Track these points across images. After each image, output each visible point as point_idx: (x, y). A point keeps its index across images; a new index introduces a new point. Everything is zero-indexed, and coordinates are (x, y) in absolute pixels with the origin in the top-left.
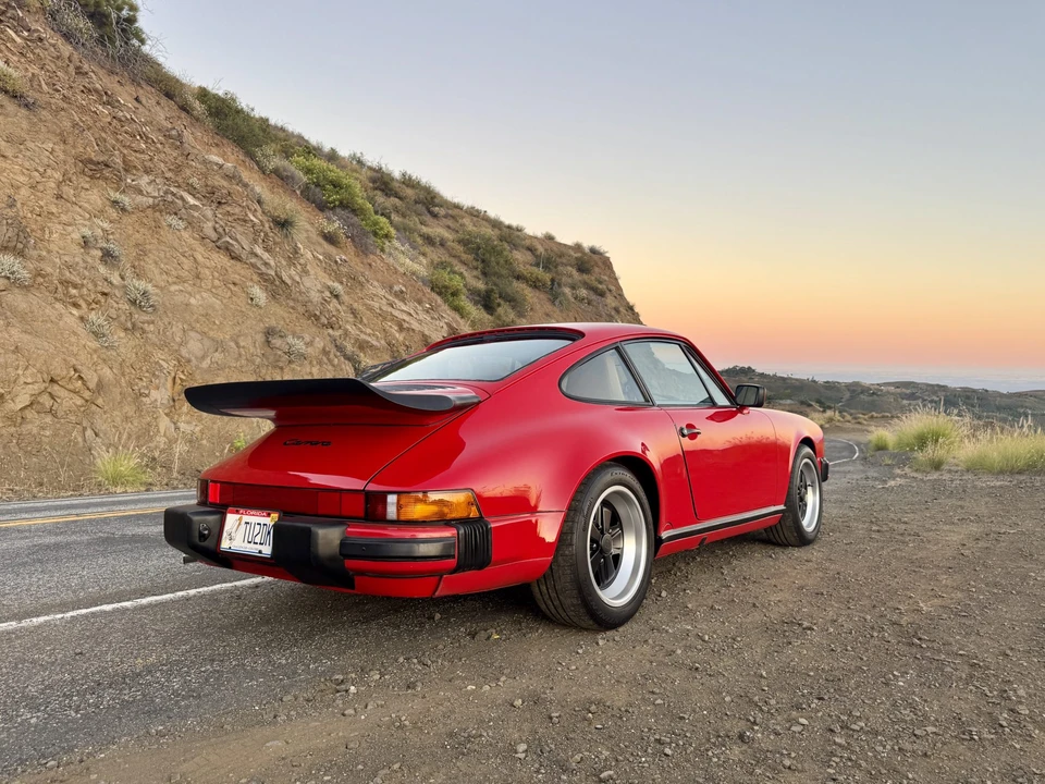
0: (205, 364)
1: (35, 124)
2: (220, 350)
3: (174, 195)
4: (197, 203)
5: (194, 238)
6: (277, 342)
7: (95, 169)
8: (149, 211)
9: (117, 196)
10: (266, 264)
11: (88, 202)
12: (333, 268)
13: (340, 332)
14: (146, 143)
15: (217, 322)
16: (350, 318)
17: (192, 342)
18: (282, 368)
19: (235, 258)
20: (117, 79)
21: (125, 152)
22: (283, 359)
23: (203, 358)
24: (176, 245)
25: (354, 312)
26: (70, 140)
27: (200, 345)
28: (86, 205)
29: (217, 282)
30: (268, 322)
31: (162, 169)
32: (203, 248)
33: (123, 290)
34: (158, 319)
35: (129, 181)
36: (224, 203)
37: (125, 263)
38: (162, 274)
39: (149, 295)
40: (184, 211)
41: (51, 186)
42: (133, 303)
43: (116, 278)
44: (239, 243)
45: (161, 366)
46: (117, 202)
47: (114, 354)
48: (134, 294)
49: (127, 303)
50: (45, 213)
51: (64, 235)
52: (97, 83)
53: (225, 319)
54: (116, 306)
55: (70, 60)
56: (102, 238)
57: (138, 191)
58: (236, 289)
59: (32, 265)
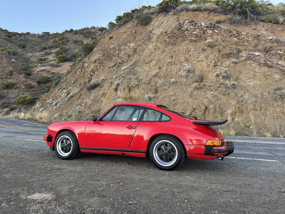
0: (248, 102)
1: (212, 51)
2: (254, 97)
3: (251, 54)
4: (261, 54)
5: (256, 65)
6: (277, 92)
7: (229, 56)
8: (244, 61)
9: (233, 60)
10: (283, 66)
11: (225, 64)
14: (248, 42)
15: (257, 89)
17: (246, 96)
18: (277, 101)
19: (271, 67)
20: (249, 26)
21: (240, 47)
22: (277, 98)
23: (249, 100)
24: (250, 68)
26: (222, 51)
27: (248, 96)
28: (224, 65)
29: (261, 76)
30: (279, 86)
31: (249, 48)
32: (259, 67)
33: (227, 85)
34: (235, 91)
35: (240, 55)
36: (269, 51)
37: (233, 77)
38: (245, 77)
39: (234, 85)
40: (254, 58)
41: (212, 64)
42: (229, 88)
43: (227, 82)
44: (271, 62)
45: (231, 103)
46: (233, 62)
47: (219, 101)
48: (229, 85)
49: (226, 88)
50: (208, 71)
51: (212, 75)
52: (234, 32)
53: (260, 87)
54: (221, 89)
55: (227, 30)
56: (224, 73)
57: (242, 57)
58: (269, 77)
59: (202, 84)
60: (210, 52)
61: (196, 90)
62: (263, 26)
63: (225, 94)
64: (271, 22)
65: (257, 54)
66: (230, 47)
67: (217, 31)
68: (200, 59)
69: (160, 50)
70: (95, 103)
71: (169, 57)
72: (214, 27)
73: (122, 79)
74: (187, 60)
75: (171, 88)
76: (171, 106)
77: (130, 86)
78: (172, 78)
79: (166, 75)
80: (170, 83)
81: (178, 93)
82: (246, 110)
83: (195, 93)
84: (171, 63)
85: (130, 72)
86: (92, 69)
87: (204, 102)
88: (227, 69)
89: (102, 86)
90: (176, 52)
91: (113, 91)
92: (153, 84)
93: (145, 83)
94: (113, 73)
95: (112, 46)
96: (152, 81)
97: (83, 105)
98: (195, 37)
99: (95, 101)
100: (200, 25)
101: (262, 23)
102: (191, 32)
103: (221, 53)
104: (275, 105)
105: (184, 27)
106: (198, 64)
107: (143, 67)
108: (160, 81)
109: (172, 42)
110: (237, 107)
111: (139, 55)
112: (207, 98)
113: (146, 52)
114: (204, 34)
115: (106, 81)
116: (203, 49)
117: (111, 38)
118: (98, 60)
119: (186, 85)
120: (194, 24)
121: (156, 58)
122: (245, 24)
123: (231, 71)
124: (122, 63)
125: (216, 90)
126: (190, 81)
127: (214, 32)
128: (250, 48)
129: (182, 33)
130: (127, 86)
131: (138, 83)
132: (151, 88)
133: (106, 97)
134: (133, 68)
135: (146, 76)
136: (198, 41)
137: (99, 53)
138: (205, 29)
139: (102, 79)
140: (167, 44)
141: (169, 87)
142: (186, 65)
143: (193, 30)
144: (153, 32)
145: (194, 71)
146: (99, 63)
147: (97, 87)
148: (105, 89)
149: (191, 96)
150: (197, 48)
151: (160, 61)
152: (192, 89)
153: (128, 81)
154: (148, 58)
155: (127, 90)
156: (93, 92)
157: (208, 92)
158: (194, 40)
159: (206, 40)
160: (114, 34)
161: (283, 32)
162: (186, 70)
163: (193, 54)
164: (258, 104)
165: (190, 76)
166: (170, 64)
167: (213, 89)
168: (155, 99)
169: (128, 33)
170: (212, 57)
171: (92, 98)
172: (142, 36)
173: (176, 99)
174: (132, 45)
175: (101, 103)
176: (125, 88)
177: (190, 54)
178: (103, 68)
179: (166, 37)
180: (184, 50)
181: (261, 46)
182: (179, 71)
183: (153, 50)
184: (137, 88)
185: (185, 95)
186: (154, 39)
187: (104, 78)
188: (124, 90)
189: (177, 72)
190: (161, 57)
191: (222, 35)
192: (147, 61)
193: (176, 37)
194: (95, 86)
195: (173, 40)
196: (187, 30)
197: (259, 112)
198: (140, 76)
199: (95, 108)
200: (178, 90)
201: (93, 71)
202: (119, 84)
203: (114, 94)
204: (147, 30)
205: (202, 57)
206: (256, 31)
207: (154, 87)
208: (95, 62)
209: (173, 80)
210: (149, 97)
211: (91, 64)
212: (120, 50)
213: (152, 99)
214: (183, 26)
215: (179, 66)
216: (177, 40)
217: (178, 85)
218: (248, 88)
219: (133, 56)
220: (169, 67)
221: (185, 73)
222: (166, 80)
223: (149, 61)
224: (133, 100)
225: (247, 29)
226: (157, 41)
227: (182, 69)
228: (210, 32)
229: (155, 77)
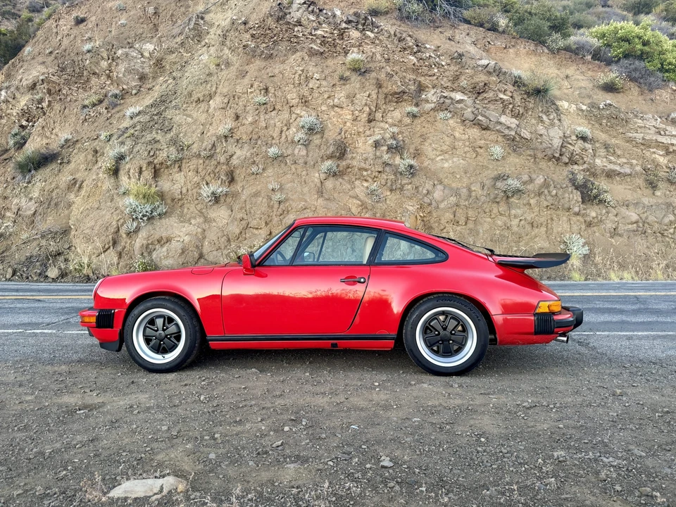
0: (442, 206)
1: (363, 83)
2: (453, 195)
3: (445, 97)
4: (465, 98)
5: (457, 123)
7: (399, 97)
8: (431, 113)
9: (409, 109)
10: (508, 128)
11: (392, 118)
12: (594, 114)
13: (585, 166)
14: (438, 68)
15: (458, 176)
16: (602, 152)
17: (437, 192)
19: (486, 129)
20: (440, 30)
21: (422, 79)
22: (499, 196)
23: (443, 201)
24: (444, 129)
25: (607, 147)
26: (385, 85)
27: (442, 193)
28: (391, 121)
29: (467, 149)
30: (501, 170)
31: (443, 83)
32: (462, 128)
33: (397, 167)
34: (415, 180)
35: (423, 96)
36: (482, 92)
37: (408, 149)
38: (433, 150)
39: (411, 167)
40: (451, 106)
41: (364, 117)
42: (401, 174)
43: (398, 160)
44: (487, 118)
45: (408, 210)
46: (409, 113)
47: (381, 205)
48: (402, 168)
49: (395, 174)
50: (356, 133)
51: (365, 143)
52: (410, 42)
53: (466, 173)
54: (386, 177)
55: (395, 35)
56: (389, 138)
57: (427, 101)
58: (481, 151)
59: (344, 163)
60: (358, 86)
61: (332, 178)
62: (468, 34)
63: (394, 187)
64: (481, 25)
65: (458, 96)
66: (401, 76)
67: (372, 35)
68: (336, 100)
69: (233, 69)
70: (49, 210)
71: (260, 90)
72: (364, 24)
73: (129, 143)
74: (306, 102)
75: (270, 171)
76: (274, 217)
77: (156, 161)
78: (271, 146)
79: (256, 137)
80: (267, 157)
81: (289, 185)
82: (437, 224)
83: (329, 184)
84: (265, 106)
85: (152, 123)
86: (26, 108)
87: (350, 206)
88: (395, 130)
89: (65, 160)
90: (275, 78)
91: (105, 176)
92: (223, 159)
93: (200, 155)
94: (96, 124)
95: (88, 47)
96: (218, 151)
97: (8, 214)
98: (321, 44)
99: (49, 204)
100: (330, 14)
101: (466, 26)
102: (309, 31)
103: (384, 89)
104: (494, 211)
105: (292, 15)
106: (333, 113)
107: (188, 112)
108: (239, 153)
109: (263, 52)
110: (419, 218)
111: (174, 79)
112: (356, 197)
113: (193, 71)
114: (343, 39)
115: (78, 145)
116: (342, 76)
117: (80, 21)
118: (40, 82)
119: (306, 163)
120: (318, 11)
121: (224, 89)
122: (432, 24)
123: (405, 135)
124: (124, 95)
125: (374, 179)
126: (316, 155)
127: (364, 35)
128: (445, 82)
129: (286, 31)
130: (146, 161)
131: (180, 156)
132: (217, 170)
133: (83, 192)
134: (159, 114)
135: (199, 137)
136: (327, 54)
137: (44, 63)
138: (344, 25)
139: (63, 140)
140: (252, 54)
141: (263, 169)
142: (303, 113)
143: (314, 24)
144: (207, 17)
145: (322, 132)
146: (49, 92)
147: (52, 161)
148: (78, 170)
149: (320, 193)
150: (327, 72)
151: (236, 97)
152: (323, 176)
153: (149, 148)
154: (201, 87)
155: (148, 174)
156: (39, 177)
157: (357, 183)
158: (318, 51)
159: (346, 53)
160: (89, 11)
161: (505, 51)
162: (303, 127)
163: (318, 87)
164: (461, 211)
165: (315, 142)
166: (263, 107)
167: (368, 175)
168: (229, 200)
169: (132, 13)
170: (361, 98)
171: (35, 194)
172: (177, 25)
173: (286, 200)
174: (149, 47)
175: (68, 209)
176: (141, 168)
177: (311, 85)
178: (63, 107)
179: (248, 36)
180: (297, 76)
181: (465, 79)
182: (288, 129)
183: (213, 67)
184: (176, 169)
185: (306, 190)
186: (213, 36)
187: (70, 137)
188: (140, 172)
189: (282, 131)
190: (239, 89)
191: (384, 45)
192: (199, 95)
193: (272, 38)
194: (43, 161)
195: (264, 45)
196: (299, 23)
197: (462, 229)
198: (182, 135)
199: (50, 222)
200: (289, 176)
201: (28, 115)
202: (122, 156)
203: (108, 183)
204: (191, 10)
205: (340, 95)
206: (453, 43)
207: (224, 167)
208: (33, 87)
209: (273, 151)
210: (213, 193)
211: (18, 95)
212: (113, 60)
213: (222, 199)
214: (290, 13)
215: (285, 115)
216: (276, 48)
217: (286, 164)
218: (441, 176)
219: (155, 78)
220: (262, 116)
221: (301, 135)
222: (255, 149)
223: (204, 96)
224: (169, 201)
225: (435, 36)
226: (223, 44)
227: (295, 124)
228: (355, 34)
229: (226, 141)
